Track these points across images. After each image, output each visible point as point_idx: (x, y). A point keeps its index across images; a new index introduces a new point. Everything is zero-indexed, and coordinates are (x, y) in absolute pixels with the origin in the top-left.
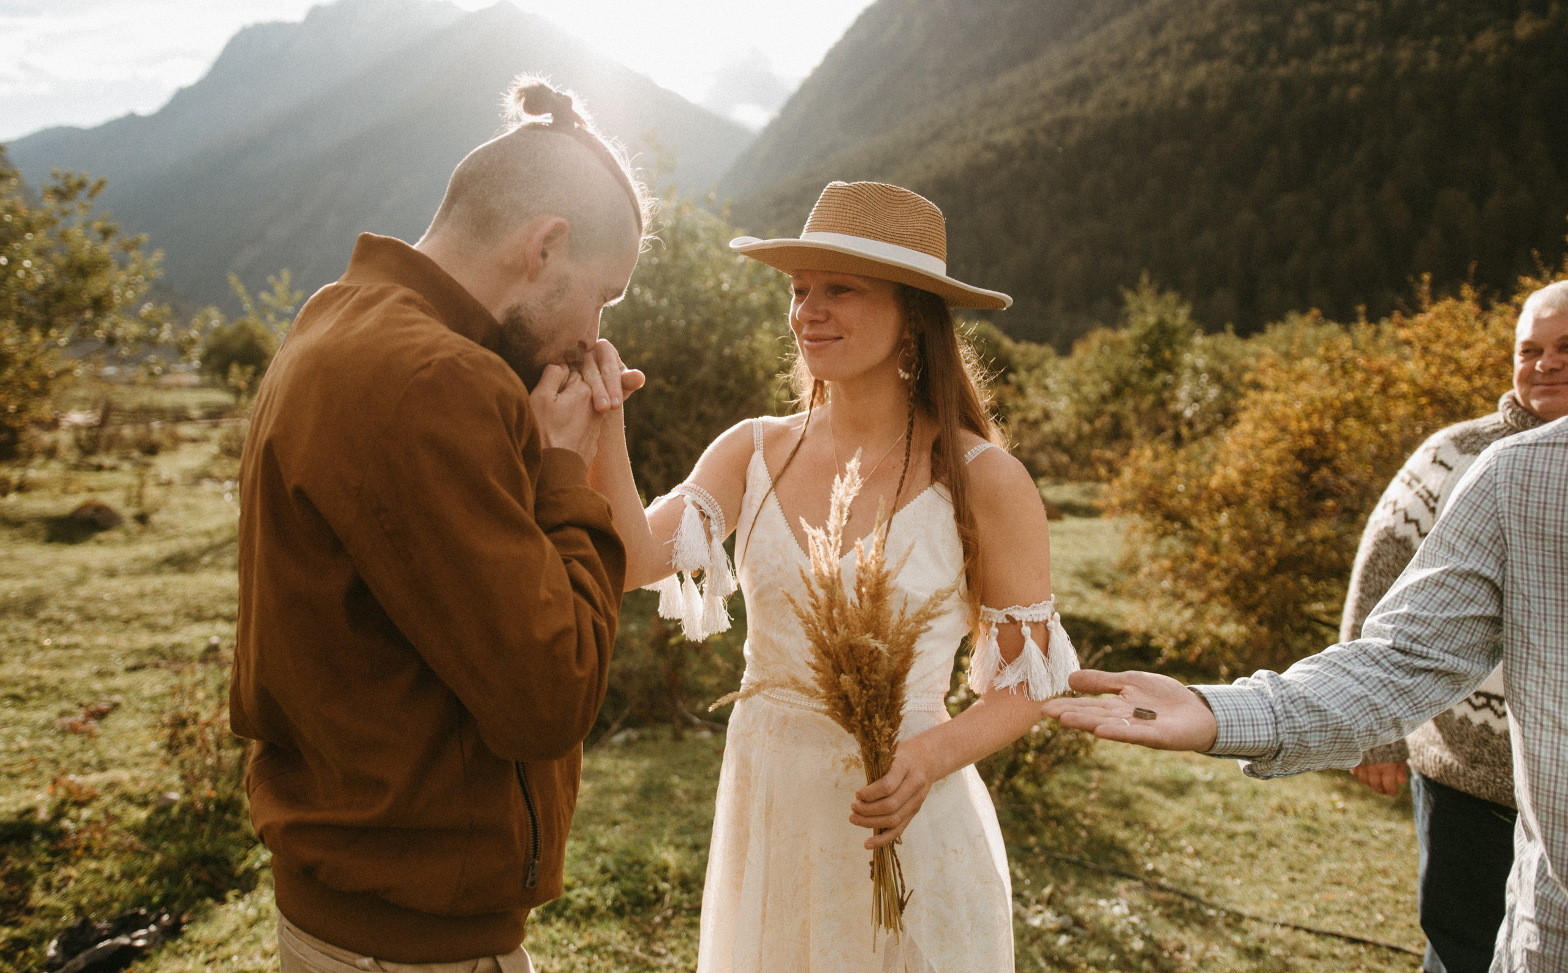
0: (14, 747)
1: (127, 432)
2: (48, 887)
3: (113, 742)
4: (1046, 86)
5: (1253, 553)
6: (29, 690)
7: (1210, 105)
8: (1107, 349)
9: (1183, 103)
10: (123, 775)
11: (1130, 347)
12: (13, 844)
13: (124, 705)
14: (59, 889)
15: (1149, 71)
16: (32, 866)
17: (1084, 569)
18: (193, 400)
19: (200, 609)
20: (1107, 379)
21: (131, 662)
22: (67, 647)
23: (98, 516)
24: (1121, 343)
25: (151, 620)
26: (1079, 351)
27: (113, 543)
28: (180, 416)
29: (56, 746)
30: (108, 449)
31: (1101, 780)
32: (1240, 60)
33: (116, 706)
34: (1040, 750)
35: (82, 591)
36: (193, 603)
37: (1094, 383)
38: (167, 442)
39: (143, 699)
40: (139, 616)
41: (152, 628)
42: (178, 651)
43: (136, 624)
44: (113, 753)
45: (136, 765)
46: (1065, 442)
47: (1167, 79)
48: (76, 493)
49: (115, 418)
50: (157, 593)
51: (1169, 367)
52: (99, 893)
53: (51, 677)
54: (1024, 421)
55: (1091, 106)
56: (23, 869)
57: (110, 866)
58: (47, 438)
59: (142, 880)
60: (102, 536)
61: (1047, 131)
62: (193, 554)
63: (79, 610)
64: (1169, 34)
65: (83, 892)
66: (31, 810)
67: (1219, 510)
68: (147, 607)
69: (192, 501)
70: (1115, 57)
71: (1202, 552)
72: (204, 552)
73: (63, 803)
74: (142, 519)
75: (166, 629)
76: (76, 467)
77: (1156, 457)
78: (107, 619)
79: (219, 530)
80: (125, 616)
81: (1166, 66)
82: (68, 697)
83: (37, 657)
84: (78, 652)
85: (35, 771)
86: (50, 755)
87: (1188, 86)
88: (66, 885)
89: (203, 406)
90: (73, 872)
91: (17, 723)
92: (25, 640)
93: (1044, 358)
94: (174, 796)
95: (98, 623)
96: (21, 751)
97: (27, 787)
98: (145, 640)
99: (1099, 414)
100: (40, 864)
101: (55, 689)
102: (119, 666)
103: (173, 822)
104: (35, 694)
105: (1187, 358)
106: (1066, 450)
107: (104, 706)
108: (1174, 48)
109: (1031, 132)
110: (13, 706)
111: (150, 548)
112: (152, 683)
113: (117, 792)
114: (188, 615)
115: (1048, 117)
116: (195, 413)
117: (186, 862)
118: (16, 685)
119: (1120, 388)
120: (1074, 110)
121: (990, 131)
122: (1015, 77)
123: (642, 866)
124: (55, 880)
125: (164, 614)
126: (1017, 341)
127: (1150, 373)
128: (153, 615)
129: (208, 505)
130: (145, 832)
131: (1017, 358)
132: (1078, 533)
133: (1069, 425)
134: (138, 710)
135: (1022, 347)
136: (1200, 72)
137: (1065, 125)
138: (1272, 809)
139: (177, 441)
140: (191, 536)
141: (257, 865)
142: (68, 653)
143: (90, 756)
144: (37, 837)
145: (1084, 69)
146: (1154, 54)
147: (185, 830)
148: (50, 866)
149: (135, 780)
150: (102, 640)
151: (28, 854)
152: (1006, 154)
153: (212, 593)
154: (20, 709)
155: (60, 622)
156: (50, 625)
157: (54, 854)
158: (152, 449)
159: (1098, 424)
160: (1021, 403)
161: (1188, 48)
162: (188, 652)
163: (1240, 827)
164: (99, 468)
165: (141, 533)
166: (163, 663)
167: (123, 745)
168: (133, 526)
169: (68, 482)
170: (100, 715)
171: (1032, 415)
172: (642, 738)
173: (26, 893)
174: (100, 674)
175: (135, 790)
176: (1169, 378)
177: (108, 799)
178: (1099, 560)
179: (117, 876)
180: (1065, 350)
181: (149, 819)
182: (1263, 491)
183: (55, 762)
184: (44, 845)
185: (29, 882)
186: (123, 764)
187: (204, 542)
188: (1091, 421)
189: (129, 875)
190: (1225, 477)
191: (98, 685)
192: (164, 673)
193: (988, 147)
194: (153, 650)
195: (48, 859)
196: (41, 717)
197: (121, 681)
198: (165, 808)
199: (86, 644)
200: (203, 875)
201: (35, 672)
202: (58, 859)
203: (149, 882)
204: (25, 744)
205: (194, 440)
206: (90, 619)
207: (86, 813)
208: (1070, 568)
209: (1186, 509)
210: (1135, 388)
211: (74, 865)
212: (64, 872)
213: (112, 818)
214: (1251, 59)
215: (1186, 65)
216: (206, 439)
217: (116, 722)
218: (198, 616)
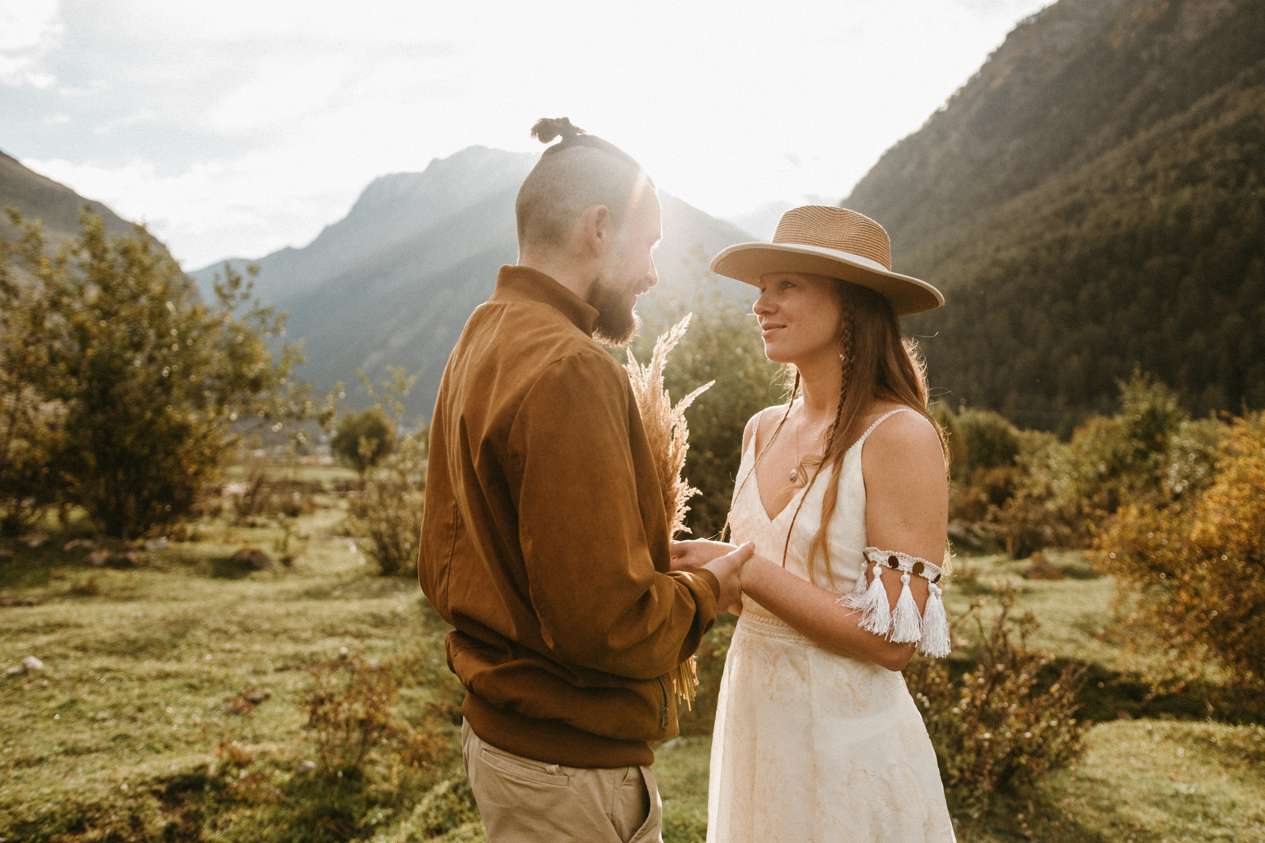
0: (191, 722)
1: (276, 499)
2: (214, 826)
3: (264, 721)
4: (1047, 210)
5: (1230, 596)
6: (202, 681)
7: (1196, 224)
8: (1103, 434)
9: (1171, 221)
10: (271, 747)
11: (1125, 431)
12: (189, 792)
13: (273, 695)
14: (222, 829)
15: (1138, 195)
16: (203, 809)
17: (1082, 620)
18: (326, 477)
19: (332, 626)
20: (1103, 458)
21: (279, 664)
22: (230, 651)
23: (253, 559)
24: (1116, 428)
25: (294, 634)
26: (1079, 437)
27: (263, 580)
28: (317, 488)
29: (221, 723)
30: (259, 511)
31: (1092, 789)
32: (1222, 183)
33: (267, 697)
34: (1032, 754)
35: (243, 610)
36: (328, 622)
37: (1093, 464)
38: (305, 507)
39: (289, 693)
40: (285, 631)
41: (295, 640)
42: (315, 658)
43: (283, 637)
44: (266, 730)
45: (282, 740)
46: (1066, 514)
47: (1155, 202)
48: (236, 542)
49: (265, 490)
50: (299, 614)
51: (1161, 448)
52: (252, 833)
53: (218, 672)
54: (1029, 496)
55: (1086, 226)
56: (197, 812)
57: (261, 814)
58: (214, 502)
59: (285, 827)
60: (255, 574)
61: (1048, 248)
62: (328, 588)
63: (240, 624)
64: (1156, 162)
65: (241, 832)
66: (204, 767)
67: (1200, 561)
68: (291, 624)
69: (324, 552)
70: (1108, 184)
71: (1184, 596)
72: (335, 588)
73: (227, 764)
74: (287, 562)
75: (307, 641)
76: (236, 524)
77: (1142, 513)
78: (261, 632)
79: (347, 572)
80: (275, 630)
81: (1154, 191)
82: (231, 688)
83: (208, 657)
84: (239, 656)
85: (205, 740)
86: (217, 730)
87: (1174, 207)
88: (228, 826)
89: (335, 481)
90: (234, 817)
91: (193, 705)
92: (199, 645)
93: (1046, 443)
94: (310, 764)
95: (254, 635)
96: (195, 725)
97: (200, 751)
98: (289, 648)
99: (1097, 490)
100: (209, 808)
101: (221, 682)
102: (270, 667)
103: (310, 784)
104: (207, 685)
105: (1175, 440)
106: (1069, 523)
107: (258, 695)
108: (1161, 175)
109: (1034, 250)
110: (190, 693)
111: (292, 584)
112: (295, 681)
113: (267, 759)
114: (323, 631)
115: (1048, 237)
116: (327, 486)
117: (319, 814)
118: (192, 677)
119: (1116, 468)
120: (1072, 231)
121: (998, 250)
122: (1019, 203)
123: (686, 827)
124: (220, 823)
125: (304, 630)
126: (1021, 428)
127: (1142, 455)
128: (296, 630)
129: (337, 555)
130: (289, 790)
131: (1022, 443)
132: (1078, 591)
133: (1070, 501)
134: (284, 700)
135: (1026, 434)
136: (1186, 194)
137: (1064, 243)
138: (1249, 819)
139: (313, 508)
140: (324, 576)
141: (374, 821)
142: (231, 656)
143: (247, 732)
144: (207, 788)
145: (1079, 195)
146: (1143, 180)
147: (319, 789)
148: (216, 811)
149: (282, 752)
150: (257, 647)
151: (201, 800)
152: (1011, 271)
153: (342, 615)
154: (195, 695)
155: (225, 632)
156: (217, 635)
157: (219, 802)
158: (294, 512)
159: (1096, 499)
160: (1027, 481)
161: (1173, 174)
162: (324, 659)
163: (1218, 832)
164: (253, 525)
165: (285, 573)
166: (304, 666)
167: (272, 724)
168: (279, 568)
169: (229, 535)
170: (255, 702)
171: (1036, 491)
172: (689, 745)
173: (198, 830)
174: (256, 672)
175: (284, 758)
176: (1161, 458)
177: (260, 764)
178: (1095, 614)
179: (266, 822)
180: (1066, 438)
181: (292, 780)
182: (1239, 543)
183: (221, 735)
184: (212, 794)
185: (200, 822)
186: (272, 739)
187: (334, 581)
188: (1089, 496)
189: (275, 821)
190: (1204, 532)
191: (254, 681)
192: (304, 674)
193: (995, 263)
194: (296, 656)
195: (215, 805)
196: (211, 702)
197: (271, 678)
198: (304, 773)
199: (244, 649)
200: (332, 826)
201: (206, 668)
202: (222, 807)
203: (290, 828)
204: (198, 720)
205: (326, 507)
206: (247, 631)
207: (244, 773)
208: (1070, 620)
209: (1170, 561)
210: (1129, 469)
211: (234, 812)
212: (226, 816)
213: (264, 778)
214: (1232, 182)
215: (1172, 189)
216: (335, 507)
217: (266, 709)
218: (331, 632)
